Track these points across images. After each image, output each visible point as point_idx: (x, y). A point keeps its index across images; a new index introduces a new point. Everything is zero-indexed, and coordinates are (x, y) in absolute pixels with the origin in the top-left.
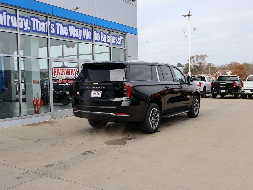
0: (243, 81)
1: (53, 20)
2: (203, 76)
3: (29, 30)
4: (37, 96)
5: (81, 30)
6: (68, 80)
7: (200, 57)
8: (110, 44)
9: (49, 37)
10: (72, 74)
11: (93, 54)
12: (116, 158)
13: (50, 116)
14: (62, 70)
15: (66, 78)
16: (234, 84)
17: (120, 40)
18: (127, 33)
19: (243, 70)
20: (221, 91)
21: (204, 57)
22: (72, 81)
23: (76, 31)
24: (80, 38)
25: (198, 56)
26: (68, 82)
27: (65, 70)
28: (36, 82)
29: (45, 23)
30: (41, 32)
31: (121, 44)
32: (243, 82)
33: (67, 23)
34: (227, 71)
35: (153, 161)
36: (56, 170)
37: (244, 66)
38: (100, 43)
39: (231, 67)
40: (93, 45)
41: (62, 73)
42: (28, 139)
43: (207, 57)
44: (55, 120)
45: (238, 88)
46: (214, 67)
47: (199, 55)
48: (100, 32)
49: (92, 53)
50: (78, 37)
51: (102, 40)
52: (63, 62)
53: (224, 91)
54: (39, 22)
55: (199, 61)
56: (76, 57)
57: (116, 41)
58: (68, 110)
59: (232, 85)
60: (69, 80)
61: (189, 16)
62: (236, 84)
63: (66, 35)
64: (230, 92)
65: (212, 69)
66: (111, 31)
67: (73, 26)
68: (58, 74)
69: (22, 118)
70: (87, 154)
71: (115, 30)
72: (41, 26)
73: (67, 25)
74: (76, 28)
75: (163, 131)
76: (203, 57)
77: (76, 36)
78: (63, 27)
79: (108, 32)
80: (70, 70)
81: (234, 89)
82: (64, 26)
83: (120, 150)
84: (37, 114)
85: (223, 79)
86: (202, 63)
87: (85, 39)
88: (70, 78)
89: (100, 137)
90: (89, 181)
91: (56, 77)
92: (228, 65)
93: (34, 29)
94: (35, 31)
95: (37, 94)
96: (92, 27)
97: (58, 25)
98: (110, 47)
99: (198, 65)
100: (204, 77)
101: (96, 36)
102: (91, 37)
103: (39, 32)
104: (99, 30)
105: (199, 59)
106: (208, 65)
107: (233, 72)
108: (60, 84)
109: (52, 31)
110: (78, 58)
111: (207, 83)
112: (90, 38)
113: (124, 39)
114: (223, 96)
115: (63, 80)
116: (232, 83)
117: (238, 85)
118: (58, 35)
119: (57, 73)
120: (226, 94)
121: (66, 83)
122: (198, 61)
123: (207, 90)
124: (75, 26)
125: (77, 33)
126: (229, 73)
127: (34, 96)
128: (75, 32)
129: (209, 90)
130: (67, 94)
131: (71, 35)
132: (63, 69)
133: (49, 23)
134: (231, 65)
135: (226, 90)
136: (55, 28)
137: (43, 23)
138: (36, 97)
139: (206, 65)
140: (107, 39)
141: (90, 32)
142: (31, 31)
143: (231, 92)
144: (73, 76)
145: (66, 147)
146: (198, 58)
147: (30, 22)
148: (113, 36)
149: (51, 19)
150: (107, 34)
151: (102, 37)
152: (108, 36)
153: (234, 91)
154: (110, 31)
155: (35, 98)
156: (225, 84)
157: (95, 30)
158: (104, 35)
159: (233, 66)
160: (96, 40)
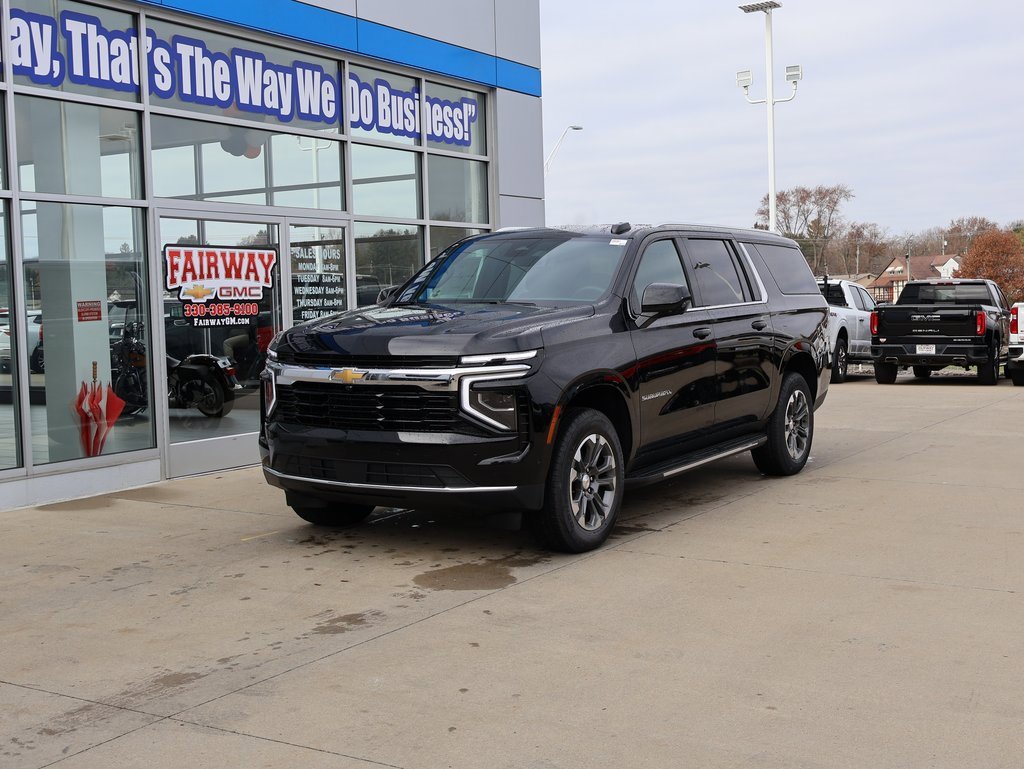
0: (1016, 305)
1: (166, 32)
2: (833, 281)
3: (56, 75)
4: (95, 377)
5: (289, 77)
6: (232, 303)
7: (813, 199)
8: (418, 137)
9: (146, 106)
10: (252, 275)
11: (343, 183)
12: (475, 645)
13: (155, 465)
14: (205, 259)
15: (224, 292)
16: (975, 318)
17: (462, 121)
18: (493, 89)
19: (1013, 255)
20: (915, 352)
21: (835, 196)
22: (253, 310)
23: (266, 82)
24: (286, 111)
25: (804, 190)
26: (232, 313)
27: (220, 259)
28: (90, 312)
29: (128, 42)
30: (110, 85)
31: (467, 139)
32: (1016, 310)
33: (224, 45)
34: (938, 259)
35: (638, 656)
36: (213, 697)
37: (1017, 235)
38: (374, 135)
39: (954, 240)
40: (343, 143)
41: (205, 272)
42: (67, 568)
43: (847, 195)
44: (179, 484)
45: (995, 337)
46: (878, 242)
47: (811, 187)
48: (372, 84)
49: (338, 179)
50: (277, 107)
51: (384, 123)
52: (201, 222)
53: (930, 350)
54: (102, 40)
55: (813, 217)
56: (261, 198)
57: (444, 124)
58: (235, 439)
59: (966, 324)
60: (238, 301)
61: (769, 10)
62: (982, 317)
63: (224, 96)
64: (956, 357)
65: (868, 254)
66: (423, 82)
67: (255, 56)
68: (189, 275)
69: (27, 476)
70: (341, 630)
71: (439, 76)
72: (111, 58)
73: (227, 52)
74: (266, 66)
75: (670, 528)
76: (828, 197)
77: (268, 104)
78: (207, 61)
79: (411, 84)
80: (242, 256)
81: (974, 341)
82: (214, 58)
83: (487, 612)
84: (95, 455)
85: (922, 295)
86: (824, 222)
87: (309, 117)
88: (240, 295)
89: (391, 554)
90: (369, 740)
91: (180, 288)
92: (942, 232)
93: (78, 70)
94: (86, 80)
95: (95, 364)
96: (340, 63)
97: (184, 50)
98: (420, 154)
99: (805, 233)
100: (838, 288)
101: (358, 103)
102: (333, 105)
103: (99, 83)
104: (369, 76)
105: (811, 207)
106: (851, 235)
107: (965, 263)
108: (196, 320)
109: (158, 78)
110: (270, 202)
111: (854, 315)
112: (330, 113)
113: (482, 118)
114: (925, 374)
115: (209, 302)
116: (966, 312)
117: (993, 322)
118: (184, 98)
119: (186, 270)
120: (938, 362)
121: (224, 317)
122: (805, 214)
123: (854, 348)
124: (260, 56)
125: (273, 88)
126: (948, 269)
127: (82, 375)
128: (264, 86)
129: (861, 348)
130: (222, 366)
131: (244, 100)
132: (209, 255)
133: (147, 42)
134: (957, 235)
135: (939, 346)
136: (175, 64)
137: (118, 43)
138: (89, 381)
139: (844, 234)
140: (405, 117)
141: (327, 84)
142: (66, 81)
143: (962, 357)
144: (256, 284)
145: (246, 599)
146: (804, 203)
147: (62, 41)
148: (432, 101)
149: (155, 26)
150: (405, 95)
151: (382, 105)
152: (408, 101)
153: (977, 352)
154: (418, 81)
155: (84, 386)
156: (936, 316)
157: (353, 76)
158: (394, 97)
159: (966, 237)
160: (356, 119)
